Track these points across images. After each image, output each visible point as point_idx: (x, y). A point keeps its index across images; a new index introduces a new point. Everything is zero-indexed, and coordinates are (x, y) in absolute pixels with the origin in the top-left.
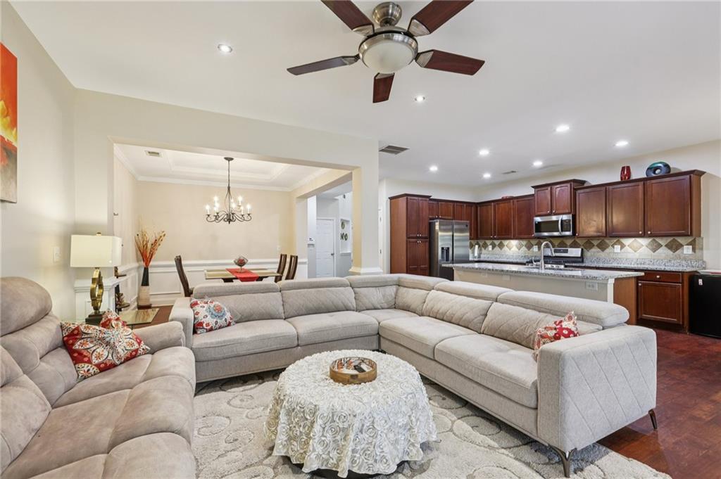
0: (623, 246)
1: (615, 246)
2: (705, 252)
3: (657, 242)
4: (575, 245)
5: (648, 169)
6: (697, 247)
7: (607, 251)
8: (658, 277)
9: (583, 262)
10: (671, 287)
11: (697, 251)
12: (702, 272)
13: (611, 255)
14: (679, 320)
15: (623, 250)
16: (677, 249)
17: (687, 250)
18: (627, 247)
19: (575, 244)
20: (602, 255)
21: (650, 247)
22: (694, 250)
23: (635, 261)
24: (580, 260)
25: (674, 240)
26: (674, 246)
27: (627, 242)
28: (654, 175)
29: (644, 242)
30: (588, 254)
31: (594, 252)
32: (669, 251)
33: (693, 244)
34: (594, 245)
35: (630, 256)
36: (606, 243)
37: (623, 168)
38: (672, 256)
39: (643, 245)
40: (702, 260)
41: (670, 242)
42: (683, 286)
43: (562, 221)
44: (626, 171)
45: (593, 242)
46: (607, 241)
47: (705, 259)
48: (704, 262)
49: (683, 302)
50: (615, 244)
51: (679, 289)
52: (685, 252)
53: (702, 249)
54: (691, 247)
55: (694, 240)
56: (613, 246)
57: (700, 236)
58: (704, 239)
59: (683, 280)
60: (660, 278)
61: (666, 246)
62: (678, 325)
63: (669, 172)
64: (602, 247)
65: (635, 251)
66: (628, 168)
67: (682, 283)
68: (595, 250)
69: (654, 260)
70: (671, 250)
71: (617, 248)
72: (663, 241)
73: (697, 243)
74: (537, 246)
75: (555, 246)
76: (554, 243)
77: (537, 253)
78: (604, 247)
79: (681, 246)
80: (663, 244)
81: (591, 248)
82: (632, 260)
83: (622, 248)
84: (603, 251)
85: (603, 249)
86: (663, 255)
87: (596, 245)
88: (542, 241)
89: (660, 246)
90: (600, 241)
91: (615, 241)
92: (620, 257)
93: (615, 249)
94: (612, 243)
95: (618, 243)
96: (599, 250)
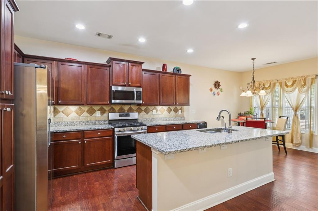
2: (185, 113)
3: (170, 108)
5: (174, 69)
7: (150, 114)
11: (182, 112)
13: (152, 116)
15: (157, 113)
17: (180, 112)
18: (159, 111)
19: (131, 110)
21: (168, 111)
25: (176, 108)
26: (176, 111)
27: (159, 108)
29: (165, 108)
30: (139, 116)
31: (142, 115)
32: (174, 113)
34: (142, 110)
35: (160, 116)
38: (175, 115)
39: (165, 110)
41: (174, 109)
43: (136, 92)
45: (142, 108)
46: (149, 108)
47: (184, 116)
50: (153, 109)
53: (184, 111)
54: (181, 110)
55: (182, 107)
56: (152, 111)
58: (184, 107)
64: (147, 111)
66: (166, 65)
69: (170, 117)
73: (183, 109)
74: (100, 112)
75: (116, 111)
76: (115, 109)
77: (100, 117)
78: (148, 111)
79: (178, 110)
80: (172, 109)
81: (141, 112)
82: (162, 119)
83: (157, 111)
84: (147, 114)
85: (147, 113)
86: (173, 115)
87: (143, 110)
88: (104, 107)
89: (171, 110)
90: (145, 108)
91: (153, 107)
92: (156, 117)
93: (153, 113)
94: (151, 109)
95: (155, 109)
96: (145, 113)
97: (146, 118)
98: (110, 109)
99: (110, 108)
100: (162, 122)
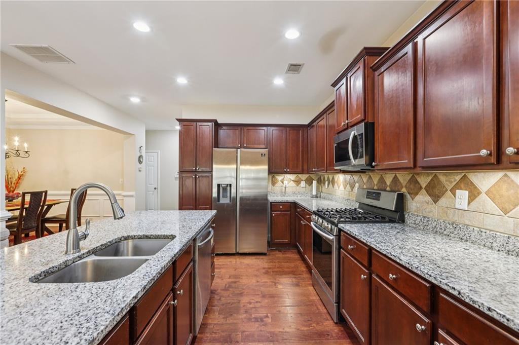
0: (474, 194)
1: (458, 192)
7: (443, 201)
9: (403, 221)
13: (451, 212)
15: (474, 205)
18: (483, 196)
20: (434, 210)
24: (397, 216)
30: (413, 205)
34: (421, 188)
36: (439, 182)
45: (419, 180)
46: (442, 178)
50: (457, 186)
56: (453, 191)
64: (434, 192)
65: (506, 212)
68: (423, 198)
71: (463, 195)
78: (437, 192)
81: (417, 194)
83: (472, 197)
84: (435, 202)
85: (436, 198)
87: (424, 186)
90: (430, 178)
91: (458, 178)
92: (467, 222)
93: (457, 200)
94: (451, 182)
95: (465, 183)
96: (428, 198)
97: (431, 214)
99: (367, 178)
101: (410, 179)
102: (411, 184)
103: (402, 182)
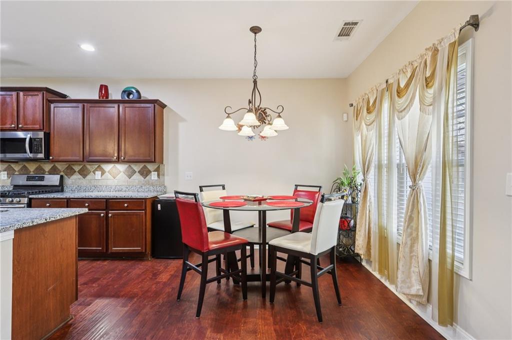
0: (103, 173)
1: (96, 172)
2: (166, 177)
3: (132, 168)
4: (54, 171)
5: (123, 91)
6: (161, 173)
7: (89, 177)
8: (126, 205)
9: (62, 191)
10: (137, 214)
11: (160, 177)
12: (162, 197)
13: (92, 181)
14: (142, 248)
15: (103, 177)
16: (147, 175)
17: (154, 176)
18: (107, 173)
20: (83, 182)
21: (127, 173)
22: (158, 175)
23: (113, 188)
24: (59, 189)
25: (145, 167)
26: (145, 172)
27: (108, 167)
28: (127, 99)
29: (121, 168)
30: (70, 181)
31: (76, 179)
32: (141, 177)
33: (157, 170)
34: (75, 172)
35: (110, 183)
36: (87, 168)
37: (102, 86)
38: (143, 182)
39: (121, 172)
40: (164, 185)
41: (141, 169)
42: (146, 213)
43: (31, 139)
44: (104, 89)
45: (74, 167)
46: (88, 167)
47: (166, 185)
48: (165, 187)
49: (146, 229)
50: (96, 170)
51: (143, 215)
52: (152, 178)
53: (164, 175)
54: (156, 173)
55: (159, 167)
56: (94, 172)
57: (163, 163)
58: (165, 166)
59: (146, 207)
60: (127, 206)
61: (139, 172)
62: (142, 253)
63: (140, 98)
64: (84, 173)
65: (114, 178)
66: (106, 88)
67: (145, 210)
68: (76, 177)
69: (129, 186)
70: (143, 176)
71: (98, 173)
72: (137, 167)
73: (160, 170)
74: (6, 172)
75: (31, 172)
76: (29, 168)
77: (6, 181)
79: (150, 172)
80: (137, 170)
81: (72, 175)
82: (111, 187)
83: (102, 174)
84: (84, 178)
85: (84, 176)
86: (137, 181)
87: (77, 171)
88: (13, 165)
89: (134, 172)
90: (81, 166)
91: (96, 166)
92: (100, 184)
93: (96, 176)
94: (93, 168)
95: (99, 168)
96: (80, 176)
97: (82, 184)
98: (21, 169)
99: (20, 167)
100: (112, 193)
101: (67, 167)
102: (67, 170)
103: (60, 169)
